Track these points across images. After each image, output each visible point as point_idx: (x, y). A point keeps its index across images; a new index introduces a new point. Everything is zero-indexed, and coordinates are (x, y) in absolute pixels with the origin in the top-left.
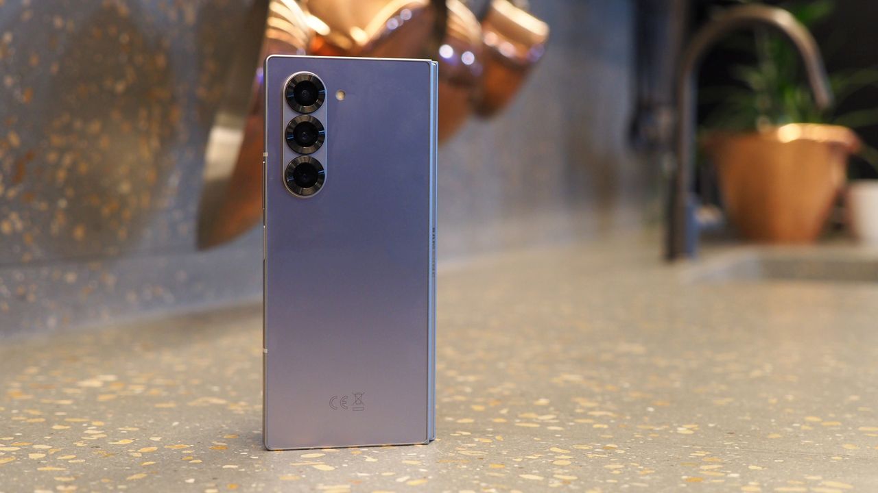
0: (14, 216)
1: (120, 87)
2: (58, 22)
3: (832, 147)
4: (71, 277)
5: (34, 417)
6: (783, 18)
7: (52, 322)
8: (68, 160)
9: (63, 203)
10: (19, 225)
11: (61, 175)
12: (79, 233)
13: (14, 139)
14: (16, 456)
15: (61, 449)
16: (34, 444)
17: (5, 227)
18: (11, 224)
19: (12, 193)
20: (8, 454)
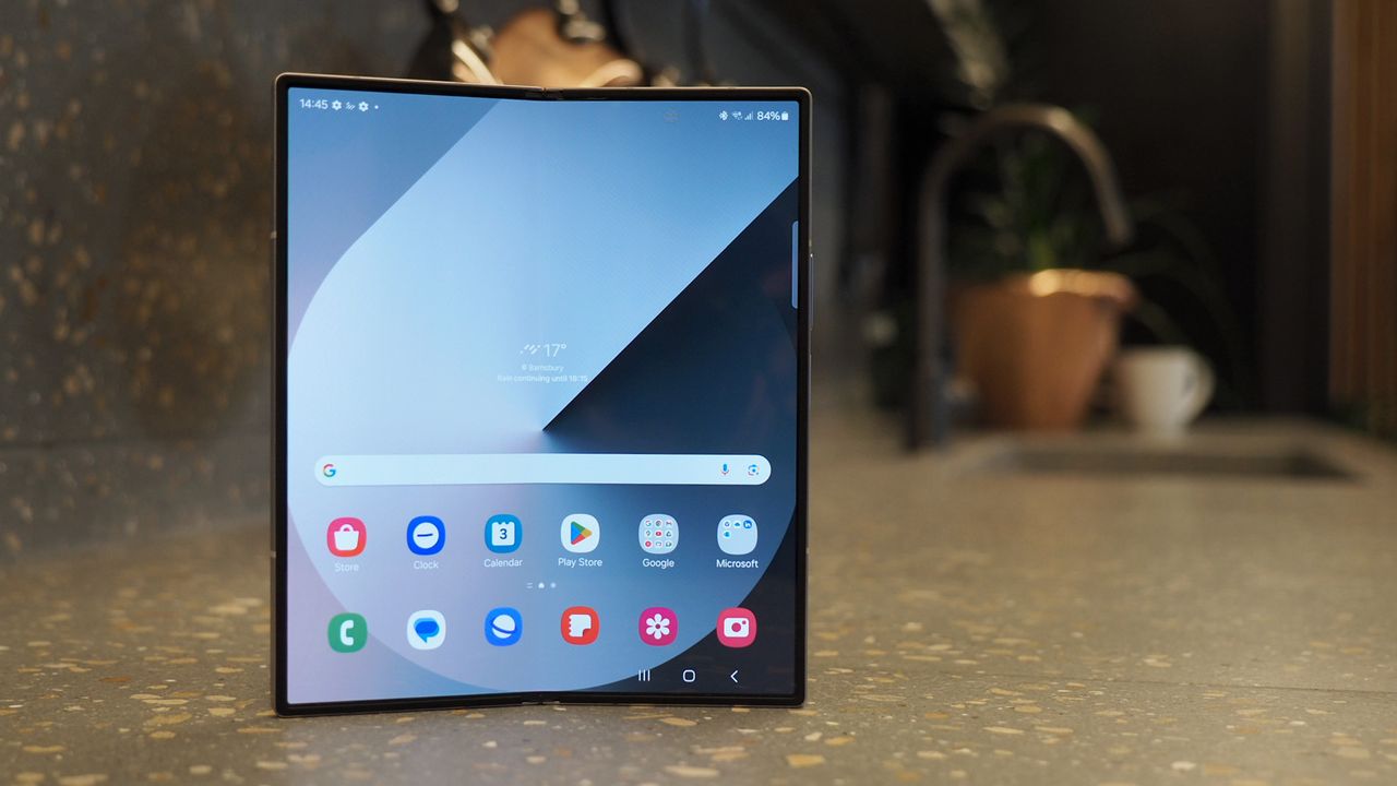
0: (82, 370)
1: (220, 189)
2: (141, 90)
3: (1100, 302)
4: (156, 462)
5: (177, 656)
6: (1060, 121)
7: (131, 527)
8: (153, 290)
9: (146, 354)
10: (89, 384)
11: (145, 312)
12: (167, 397)
13: (83, 258)
14: (189, 711)
15: (251, 701)
16: (205, 694)
17: (71, 386)
18: (79, 381)
19: (80, 336)
20: (175, 710)
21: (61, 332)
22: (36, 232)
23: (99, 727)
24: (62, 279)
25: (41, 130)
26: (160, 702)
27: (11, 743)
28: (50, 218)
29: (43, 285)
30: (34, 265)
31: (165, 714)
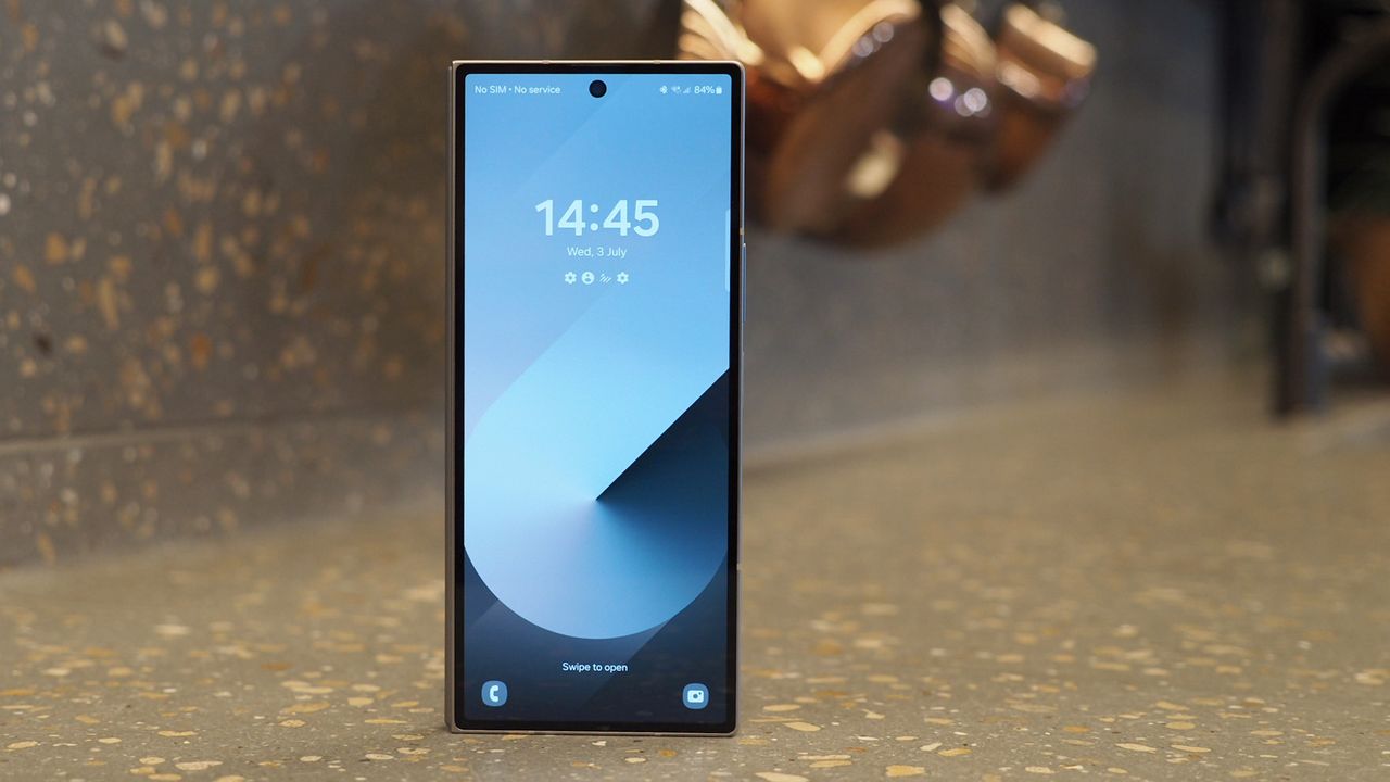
0: (302, 342)
2: (365, 49)
4: (382, 435)
5: (346, 643)
9: (371, 323)
10: (309, 356)
11: (369, 280)
12: (394, 368)
13: (301, 226)
14: (329, 701)
15: (394, 691)
16: (353, 683)
17: (289, 358)
18: (298, 353)
19: (299, 307)
20: (317, 699)
21: (279, 303)
22: (252, 203)
23: (237, 713)
24: (279, 249)
25: (257, 98)
26: (305, 690)
27: (149, 727)
28: (266, 186)
29: (259, 255)
30: (250, 236)
31: (305, 703)
